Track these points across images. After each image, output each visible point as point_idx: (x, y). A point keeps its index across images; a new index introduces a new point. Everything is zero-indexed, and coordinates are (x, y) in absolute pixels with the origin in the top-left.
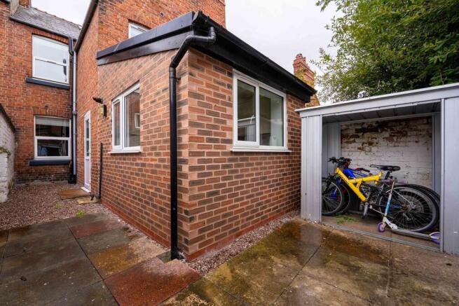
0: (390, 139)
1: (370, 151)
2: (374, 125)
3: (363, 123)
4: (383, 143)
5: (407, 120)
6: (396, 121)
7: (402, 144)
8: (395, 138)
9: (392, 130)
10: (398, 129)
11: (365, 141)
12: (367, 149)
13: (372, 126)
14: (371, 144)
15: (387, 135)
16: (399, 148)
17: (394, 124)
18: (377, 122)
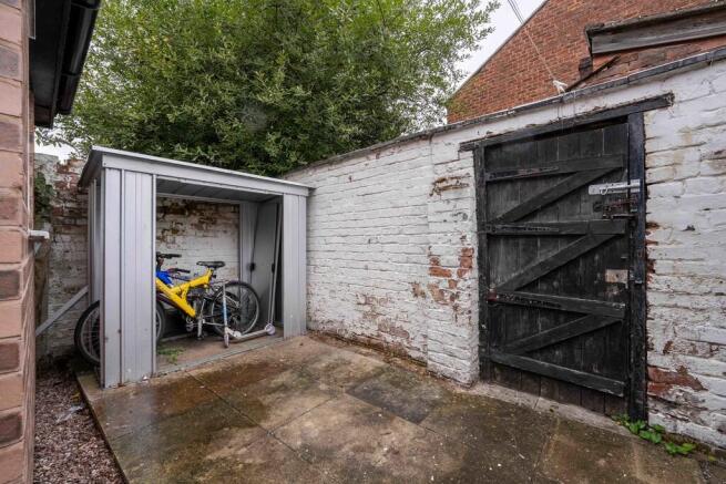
0: (198, 226)
1: (174, 242)
2: (180, 204)
3: (165, 199)
4: (191, 231)
5: (217, 205)
6: (206, 203)
7: (211, 234)
8: (204, 226)
9: (202, 214)
10: (207, 214)
11: (167, 226)
12: (169, 238)
13: (177, 204)
14: (175, 231)
15: (195, 220)
16: (209, 239)
17: (203, 207)
18: (184, 201)
